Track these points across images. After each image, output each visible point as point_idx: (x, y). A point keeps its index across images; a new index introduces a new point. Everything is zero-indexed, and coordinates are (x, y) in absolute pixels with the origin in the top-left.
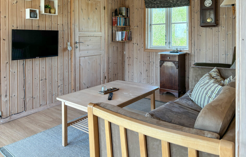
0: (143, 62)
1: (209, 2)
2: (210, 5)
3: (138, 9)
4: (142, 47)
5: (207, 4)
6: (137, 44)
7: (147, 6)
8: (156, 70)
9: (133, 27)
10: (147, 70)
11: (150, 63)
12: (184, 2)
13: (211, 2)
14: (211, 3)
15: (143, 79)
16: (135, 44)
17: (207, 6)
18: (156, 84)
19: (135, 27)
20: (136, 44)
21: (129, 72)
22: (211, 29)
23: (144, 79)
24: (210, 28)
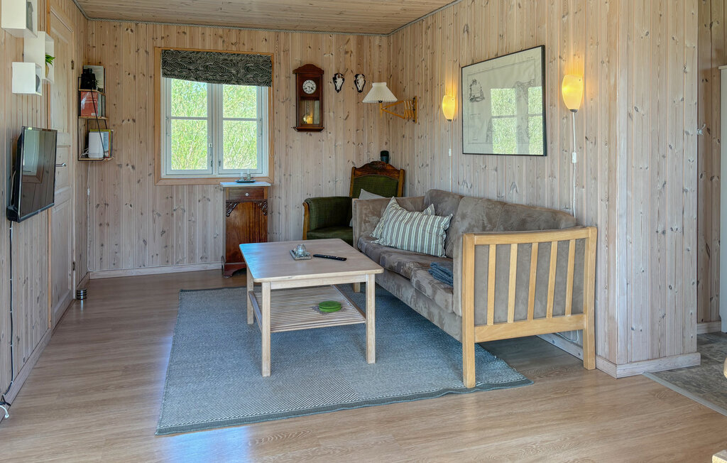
0: (153, 211)
1: (311, 86)
2: (313, 91)
3: (135, 76)
4: (150, 175)
5: (308, 89)
6: (133, 167)
7: (169, 73)
8: (190, 228)
9: (119, 122)
10: (164, 232)
11: (175, 213)
12: (262, 76)
13: (315, 86)
14: (314, 89)
15: (153, 256)
16: (124, 166)
17: (307, 92)
18: (190, 262)
19: (126, 122)
20: (130, 167)
21: (102, 245)
22: (311, 135)
23: (155, 256)
24: (309, 133)
